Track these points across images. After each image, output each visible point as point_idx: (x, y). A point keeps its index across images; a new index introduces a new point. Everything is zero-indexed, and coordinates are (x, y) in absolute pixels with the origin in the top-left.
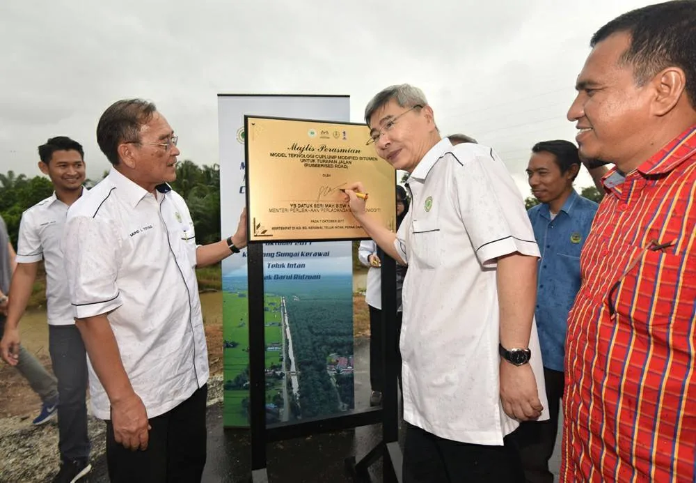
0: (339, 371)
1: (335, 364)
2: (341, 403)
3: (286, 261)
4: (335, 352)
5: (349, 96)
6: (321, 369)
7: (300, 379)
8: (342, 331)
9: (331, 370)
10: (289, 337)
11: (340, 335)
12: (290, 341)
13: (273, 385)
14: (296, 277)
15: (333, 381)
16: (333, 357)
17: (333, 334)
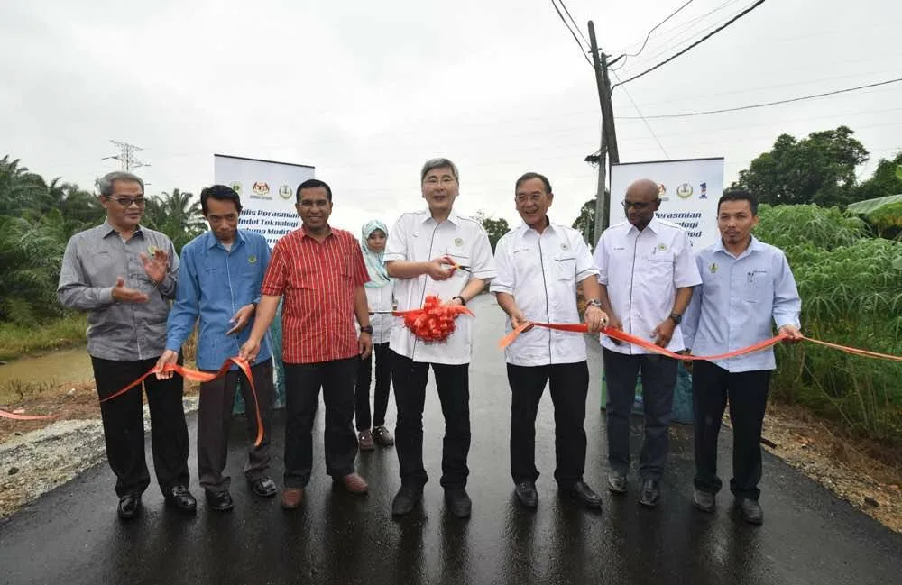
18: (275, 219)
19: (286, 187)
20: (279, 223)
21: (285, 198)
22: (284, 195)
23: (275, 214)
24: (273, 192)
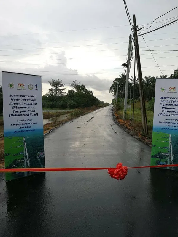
0: (41, 157)
1: (39, 155)
2: (42, 166)
3: (25, 126)
4: (39, 151)
5: (41, 76)
6: (36, 157)
7: (30, 161)
8: (41, 145)
9: (38, 157)
10: (26, 149)
11: (41, 146)
12: (27, 150)
13: (22, 164)
14: (28, 131)
15: (39, 160)
16: (39, 153)
17: (39, 146)
18: (27, 98)
19: (31, 85)
20: (29, 100)
21: (30, 89)
22: (30, 88)
23: (27, 96)
24: (26, 87)
